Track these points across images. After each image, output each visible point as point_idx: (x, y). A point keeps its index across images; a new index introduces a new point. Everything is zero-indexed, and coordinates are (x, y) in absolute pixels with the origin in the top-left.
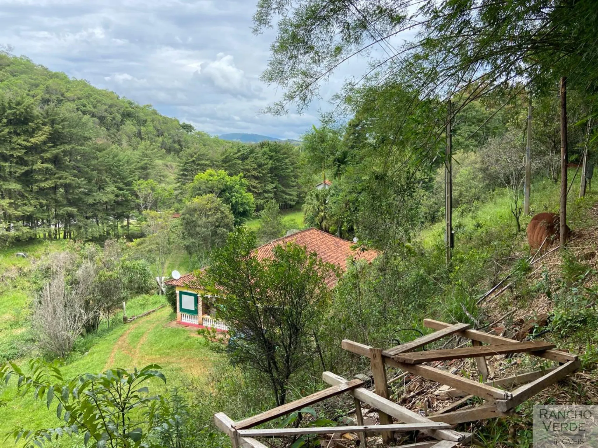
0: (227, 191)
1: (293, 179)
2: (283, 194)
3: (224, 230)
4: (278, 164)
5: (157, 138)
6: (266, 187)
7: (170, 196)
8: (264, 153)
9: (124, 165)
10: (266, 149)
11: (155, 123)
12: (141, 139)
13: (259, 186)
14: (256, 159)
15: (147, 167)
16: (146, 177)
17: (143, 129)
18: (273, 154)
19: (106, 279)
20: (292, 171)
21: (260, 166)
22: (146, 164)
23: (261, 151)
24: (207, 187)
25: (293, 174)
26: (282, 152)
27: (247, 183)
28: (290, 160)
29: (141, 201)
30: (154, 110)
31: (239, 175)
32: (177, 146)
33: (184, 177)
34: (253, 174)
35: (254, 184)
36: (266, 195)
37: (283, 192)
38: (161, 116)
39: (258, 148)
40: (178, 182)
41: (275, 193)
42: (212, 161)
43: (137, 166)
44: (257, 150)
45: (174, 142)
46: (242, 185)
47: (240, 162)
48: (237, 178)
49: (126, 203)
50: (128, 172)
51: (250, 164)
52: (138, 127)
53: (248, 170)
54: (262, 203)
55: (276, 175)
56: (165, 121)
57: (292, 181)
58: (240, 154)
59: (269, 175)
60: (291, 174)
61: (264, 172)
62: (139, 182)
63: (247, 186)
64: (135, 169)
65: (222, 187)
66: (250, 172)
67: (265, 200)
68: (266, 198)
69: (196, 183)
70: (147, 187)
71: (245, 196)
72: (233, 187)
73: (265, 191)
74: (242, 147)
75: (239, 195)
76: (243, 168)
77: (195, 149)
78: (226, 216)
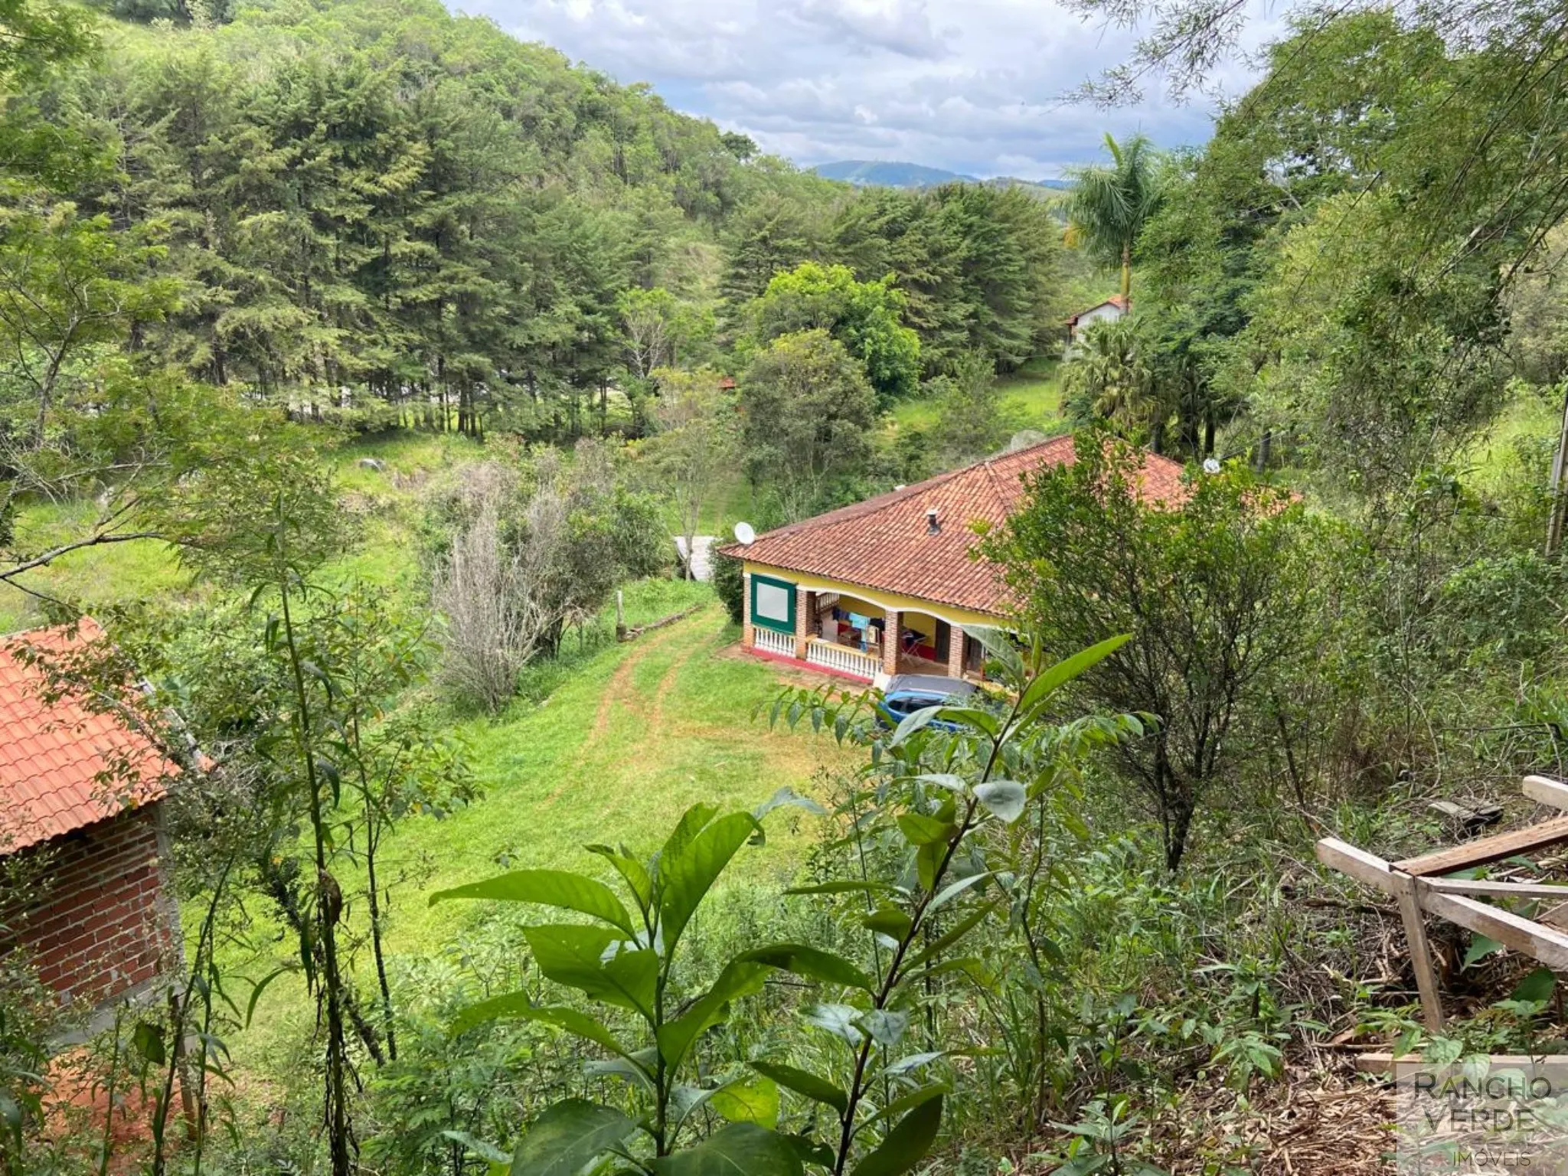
0: (851, 323)
1: (1024, 292)
2: (993, 334)
3: (851, 425)
4: (986, 248)
5: (663, 177)
6: (950, 314)
7: (706, 331)
8: (950, 218)
9: (596, 248)
10: (954, 206)
11: (659, 132)
12: (624, 177)
13: (930, 308)
14: (927, 235)
15: (649, 254)
16: (647, 281)
17: (629, 149)
18: (974, 219)
19: (584, 534)
20: (1021, 269)
21: (936, 254)
22: (650, 245)
23: (942, 212)
24: (800, 309)
25: (1026, 277)
26: (998, 214)
27: (904, 301)
28: (1018, 239)
29: (635, 344)
30: (656, 99)
31: (884, 279)
32: (711, 197)
33: (737, 283)
34: (916, 276)
35: (919, 305)
36: (948, 336)
37: (994, 327)
38: (672, 114)
39: (932, 204)
40: (724, 295)
41: (972, 331)
42: (810, 241)
43: (627, 252)
44: (931, 208)
45: (706, 186)
46: (890, 305)
47: (885, 242)
48: (880, 287)
49: (600, 348)
50: (606, 267)
51: (910, 247)
52: (616, 144)
53: (902, 267)
54: (936, 358)
55: (978, 280)
56: (685, 128)
57: (1020, 298)
58: (883, 220)
59: (961, 280)
60: (1018, 277)
61: (946, 271)
62: (633, 292)
63: (902, 307)
64: (622, 259)
65: (839, 310)
66: (907, 271)
67: (945, 350)
68: (948, 344)
69: (771, 298)
70: (650, 306)
71: (897, 337)
72: (868, 311)
73: (945, 326)
74: (892, 200)
75: (883, 335)
76: (890, 259)
77: (768, 206)
78: (856, 389)
